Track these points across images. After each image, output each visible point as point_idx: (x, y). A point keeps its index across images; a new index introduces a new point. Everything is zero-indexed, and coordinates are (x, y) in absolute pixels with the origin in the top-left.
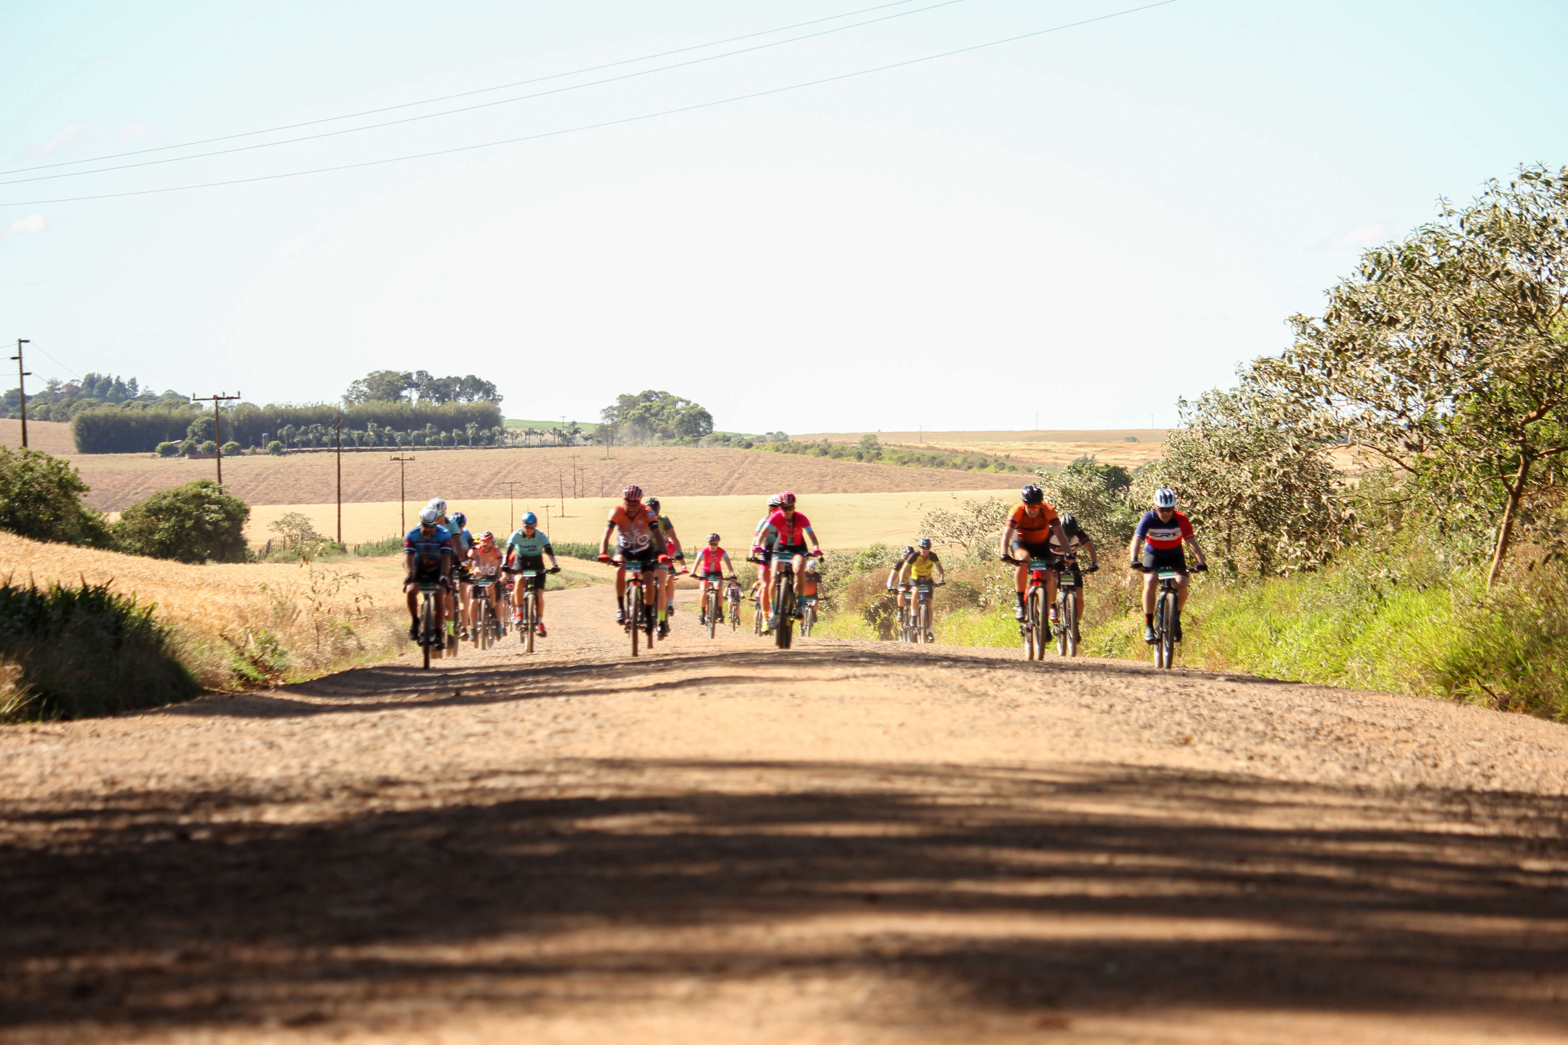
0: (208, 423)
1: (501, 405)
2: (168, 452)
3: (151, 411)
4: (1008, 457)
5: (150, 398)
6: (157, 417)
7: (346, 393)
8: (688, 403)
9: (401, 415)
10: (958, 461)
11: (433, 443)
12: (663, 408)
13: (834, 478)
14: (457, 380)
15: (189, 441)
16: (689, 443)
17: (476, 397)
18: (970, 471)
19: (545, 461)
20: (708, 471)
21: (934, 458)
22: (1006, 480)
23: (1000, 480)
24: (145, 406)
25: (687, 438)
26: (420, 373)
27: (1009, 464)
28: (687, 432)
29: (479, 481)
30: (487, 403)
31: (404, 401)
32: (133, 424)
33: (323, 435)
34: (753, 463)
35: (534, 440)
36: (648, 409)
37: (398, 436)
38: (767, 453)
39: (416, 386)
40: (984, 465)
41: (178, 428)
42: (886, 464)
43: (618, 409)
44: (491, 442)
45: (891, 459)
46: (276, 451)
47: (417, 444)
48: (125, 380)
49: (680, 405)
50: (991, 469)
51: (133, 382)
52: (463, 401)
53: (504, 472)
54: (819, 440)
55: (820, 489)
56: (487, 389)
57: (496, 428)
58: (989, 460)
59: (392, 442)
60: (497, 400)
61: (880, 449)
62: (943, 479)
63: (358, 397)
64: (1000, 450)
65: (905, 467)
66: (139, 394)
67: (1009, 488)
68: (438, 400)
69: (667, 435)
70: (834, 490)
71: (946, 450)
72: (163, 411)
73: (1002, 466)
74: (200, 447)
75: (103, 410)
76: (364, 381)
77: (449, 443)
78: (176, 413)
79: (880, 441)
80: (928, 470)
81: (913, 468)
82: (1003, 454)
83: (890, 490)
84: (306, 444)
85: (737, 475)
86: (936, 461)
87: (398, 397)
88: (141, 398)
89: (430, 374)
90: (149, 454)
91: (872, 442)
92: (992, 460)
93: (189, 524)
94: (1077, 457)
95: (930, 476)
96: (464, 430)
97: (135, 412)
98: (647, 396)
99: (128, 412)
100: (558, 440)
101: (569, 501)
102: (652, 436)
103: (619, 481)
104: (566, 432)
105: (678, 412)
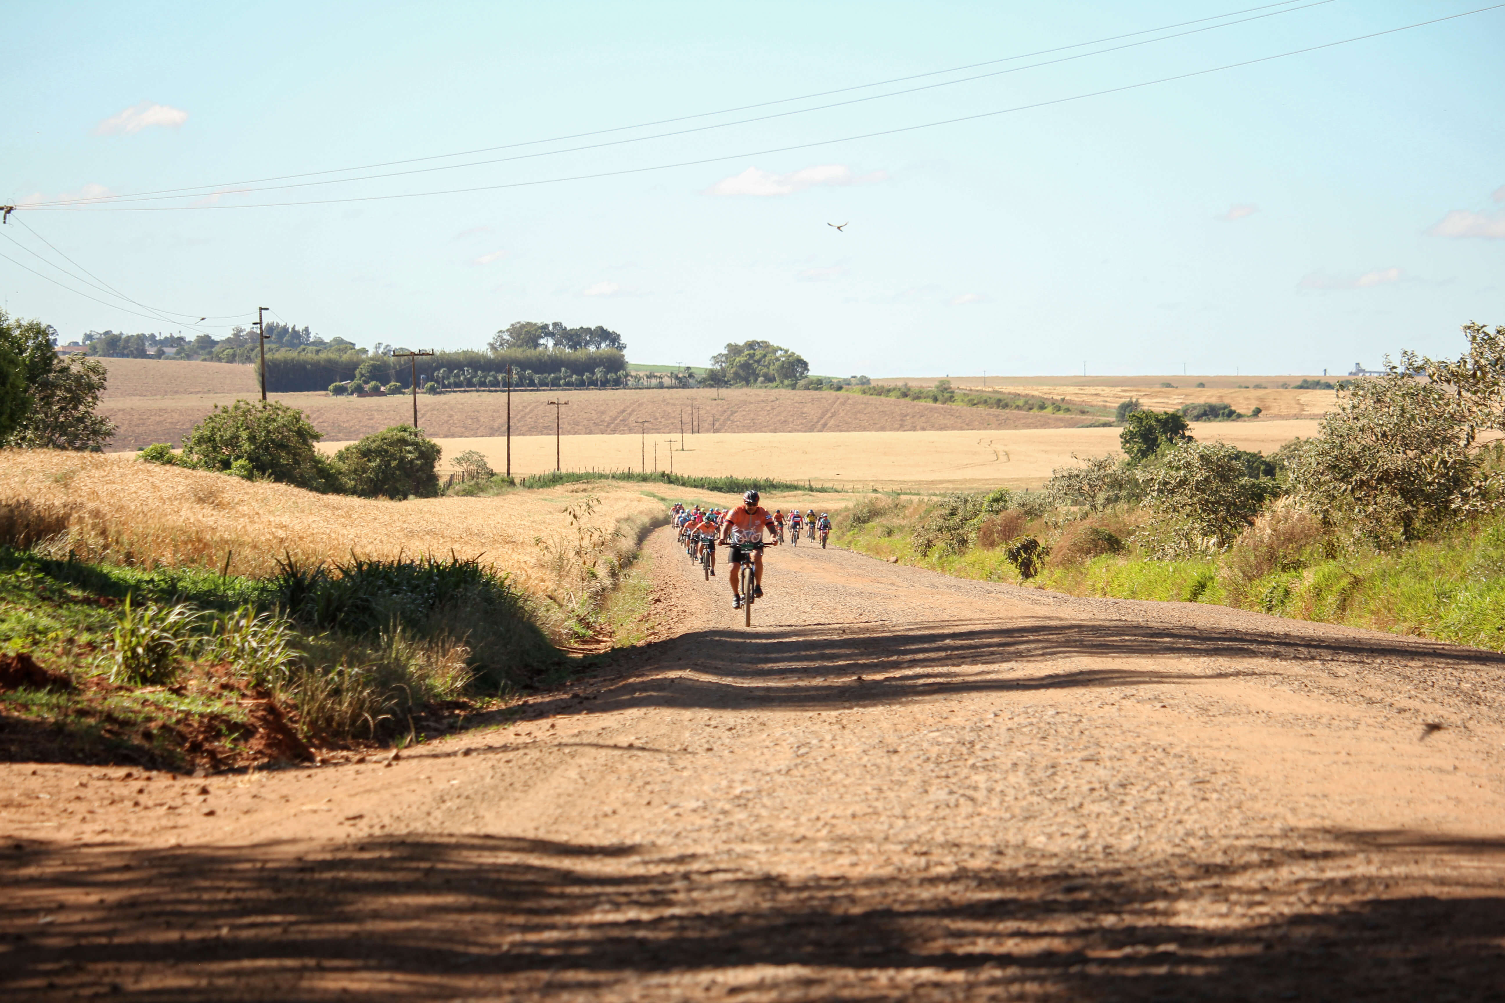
0: (374, 366)
1: (625, 352)
2: (339, 391)
3: (323, 356)
4: (1063, 400)
5: (319, 343)
6: (329, 361)
7: (492, 341)
8: (786, 352)
9: (540, 360)
10: (1021, 403)
11: (568, 384)
12: (765, 356)
13: (913, 417)
14: (588, 331)
15: (357, 381)
16: (787, 386)
17: (603, 345)
18: (1031, 412)
19: (664, 401)
20: (805, 410)
21: (999, 401)
22: (1061, 420)
23: (1057, 420)
24: (318, 352)
25: (786, 382)
26: (555, 325)
27: (1064, 406)
28: (786, 377)
29: (607, 418)
30: (615, 351)
31: (541, 349)
32: (309, 367)
33: (472, 377)
34: (843, 404)
35: (654, 382)
36: (751, 356)
37: (536, 378)
38: (855, 394)
39: (551, 335)
40: (1042, 407)
41: (348, 371)
42: (958, 406)
43: (726, 356)
44: (617, 384)
45: (962, 401)
46: (432, 391)
47: (553, 385)
48: (300, 328)
49: (779, 353)
50: (1050, 409)
51: (307, 330)
52: (592, 349)
53: (629, 411)
54: (900, 384)
55: (901, 427)
56: (613, 338)
57: (621, 373)
58: (1048, 403)
59: (532, 383)
60: (621, 348)
61: (953, 392)
62: (1007, 419)
63: (501, 345)
64: (1057, 393)
65: (974, 408)
66: (311, 340)
67: (1066, 427)
68: (570, 347)
69: (769, 379)
70: (914, 429)
71: (1009, 393)
72: (333, 356)
73: (1059, 409)
74: (367, 387)
75: (282, 354)
76: (508, 330)
77: (581, 385)
78: (345, 357)
79: (953, 385)
80: (995, 411)
81: (981, 408)
82: (1059, 398)
83: (962, 429)
84: (458, 385)
85: (829, 415)
86: (1002, 403)
87: (536, 345)
88: (314, 343)
89: (564, 325)
90: (323, 393)
91: (946, 386)
92: (1049, 403)
93: (394, 464)
94: (1123, 400)
95: (997, 416)
96: (593, 373)
97: (309, 355)
98: (751, 345)
99: (303, 356)
100: (675, 382)
101: (688, 436)
102: (756, 380)
103: (728, 419)
104: (681, 375)
105: (777, 359)
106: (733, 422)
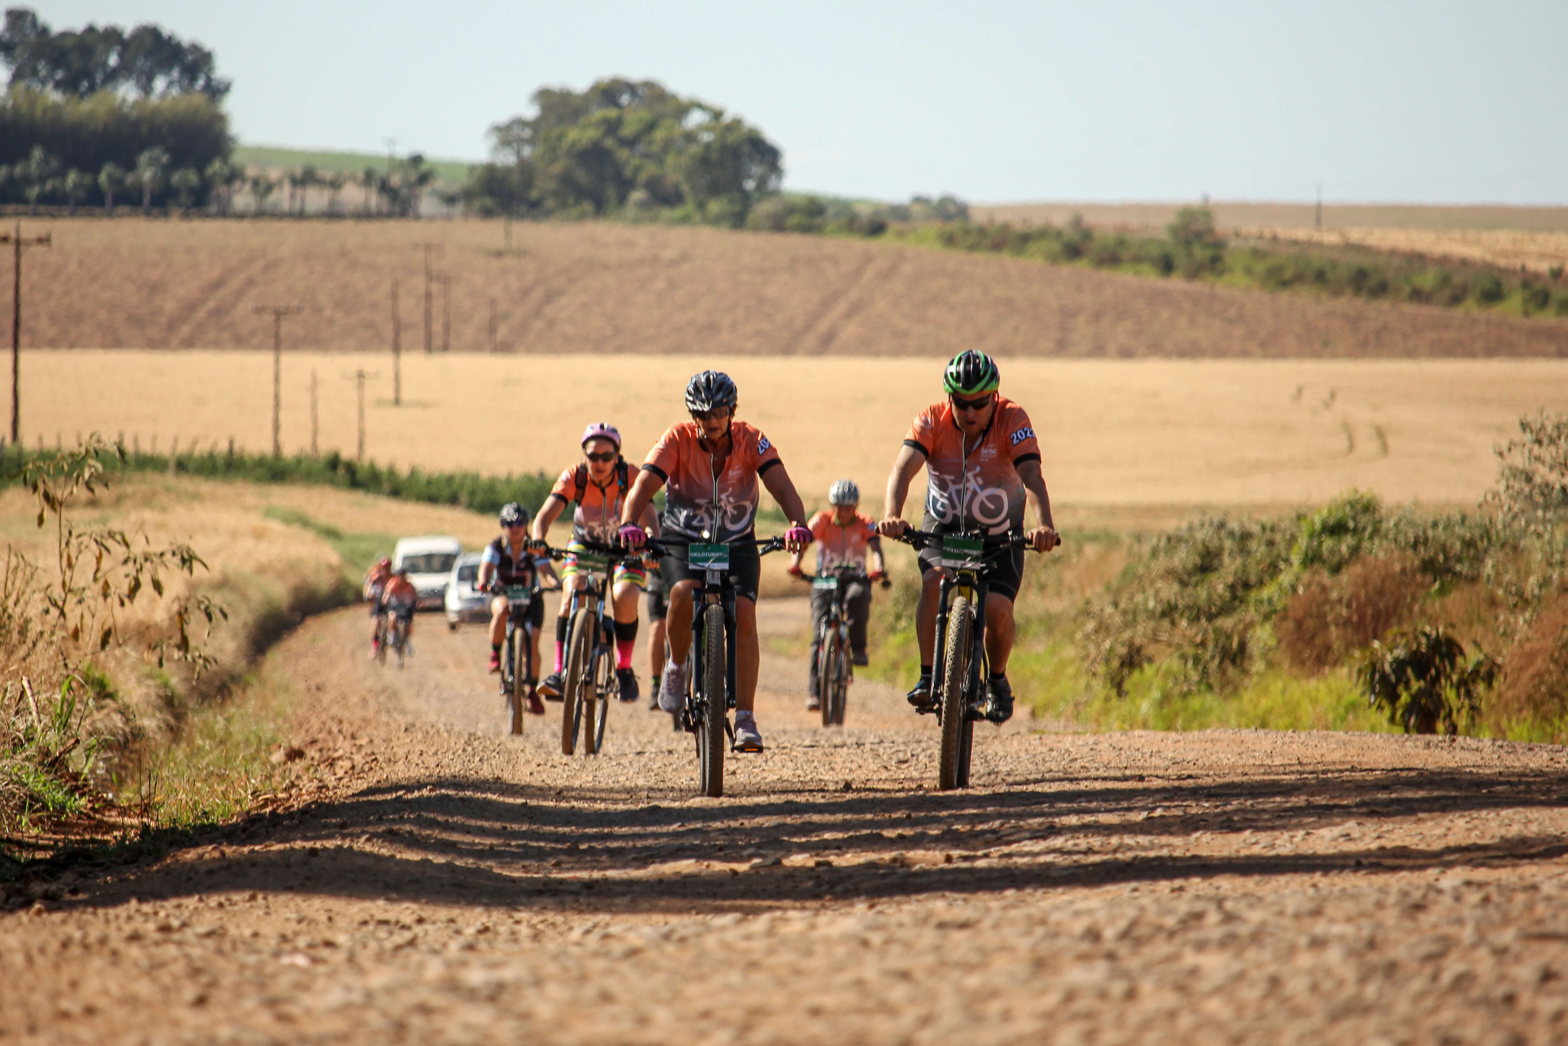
1: (227, 105)
4: (1558, 273)
8: (717, 115)
10: (1426, 280)
11: (52, 198)
12: (651, 126)
14: (112, 36)
16: (718, 218)
17: (160, 83)
18: (1458, 310)
19: (343, 255)
20: (770, 292)
21: (1362, 273)
22: (1549, 333)
23: (1537, 332)
25: (715, 206)
26: (16, 17)
27: (1561, 291)
28: (714, 190)
29: (170, 306)
30: (195, 101)
34: (886, 275)
35: (316, 198)
36: (612, 127)
38: (923, 248)
40: (1492, 295)
42: (1235, 287)
43: (535, 124)
44: (199, 202)
45: (1248, 271)
49: (695, 119)
50: (1510, 302)
52: (126, 92)
53: (236, 282)
54: (1060, 220)
55: (1061, 348)
56: (190, 62)
57: (215, 168)
58: (1508, 281)
60: (216, 91)
61: (1219, 245)
62: (1384, 327)
64: (1536, 254)
65: (1285, 295)
68: (60, 85)
69: (663, 196)
71: (1393, 252)
77: (92, 201)
79: (1222, 225)
80: (1347, 303)
81: (1305, 297)
82: (1544, 266)
83: (1244, 355)
85: (842, 306)
86: (1369, 280)
91: (1201, 225)
92: (1515, 281)
96: (130, 167)
98: (609, 93)
100: (375, 200)
101: (413, 361)
102: (622, 199)
103: (537, 313)
104: (396, 180)
105: (690, 137)
106: (551, 323)
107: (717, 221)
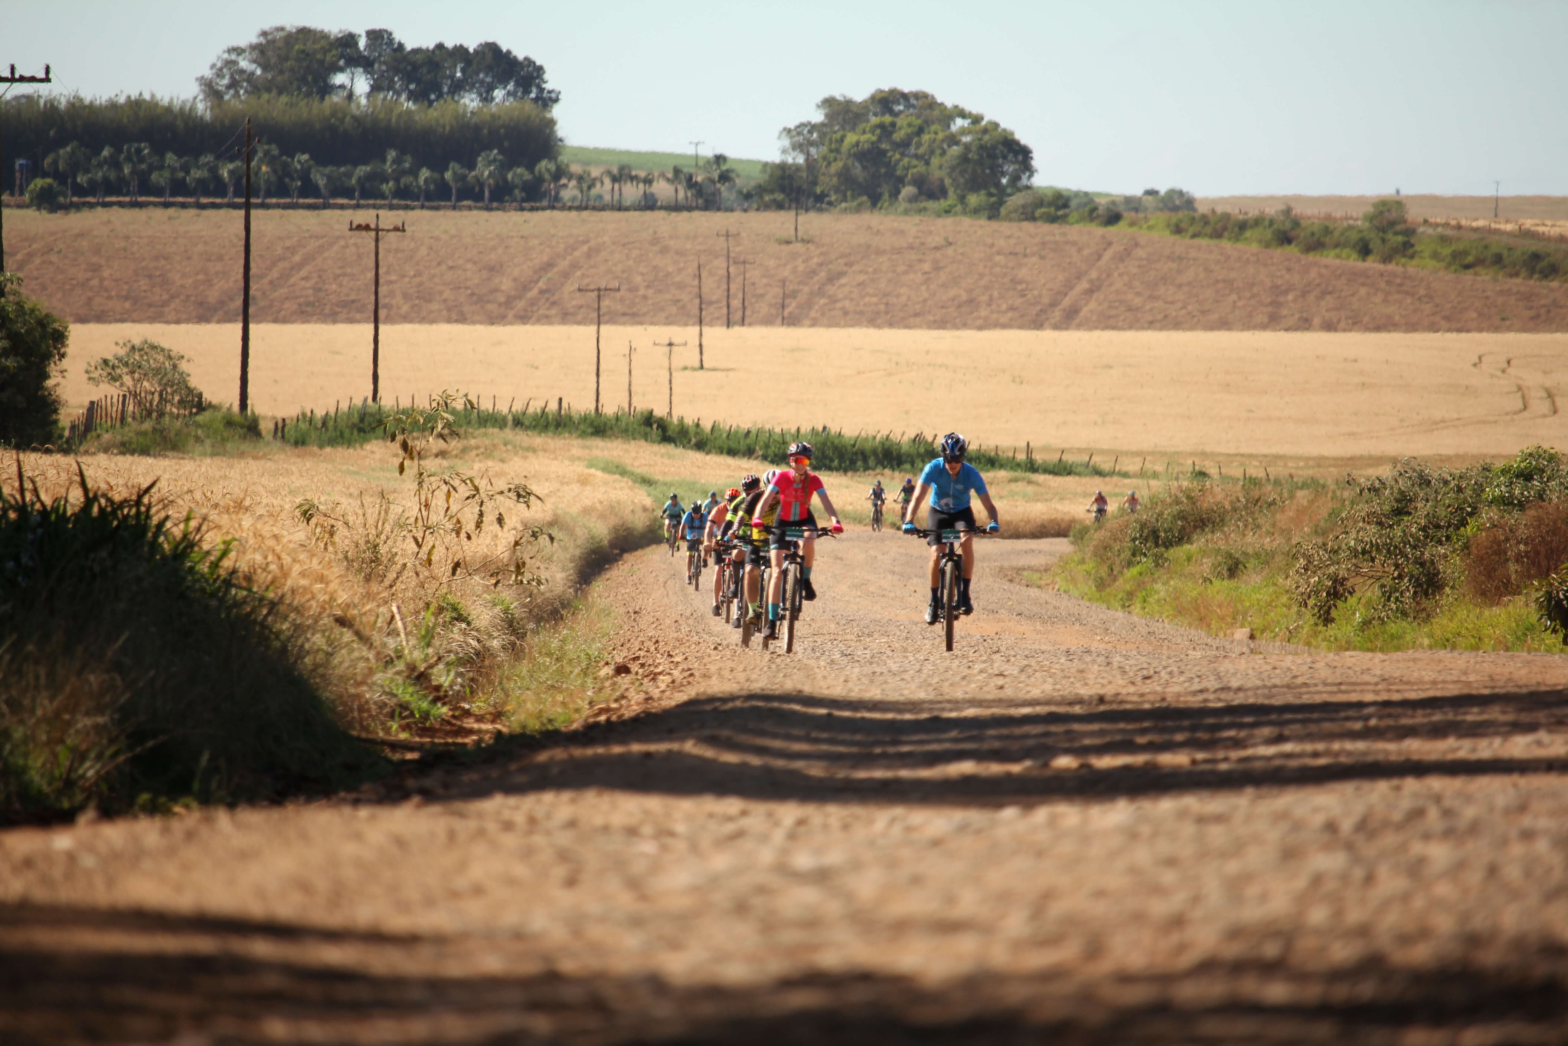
7: (208, 75)
8: (977, 119)
9: (333, 128)
11: (402, 194)
12: (920, 131)
13: (1304, 296)
14: (457, 52)
16: (977, 210)
17: (499, 93)
19: (655, 241)
20: (1021, 273)
21: (1535, 257)
25: (973, 199)
26: (375, 36)
28: (973, 186)
29: (506, 284)
30: (529, 108)
31: (336, 98)
33: (152, 168)
34: (1122, 258)
35: (632, 192)
36: (886, 131)
37: (323, 175)
38: (1154, 235)
39: (364, 62)
42: (1423, 268)
43: (821, 128)
44: (532, 195)
45: (1436, 255)
46: (48, 199)
47: (366, 194)
49: (959, 124)
52: (470, 101)
53: (563, 265)
54: (1273, 210)
55: (1272, 321)
56: (524, 75)
57: (545, 166)
59: (309, 188)
60: (547, 100)
61: (1410, 232)
63: (234, 85)
65: (1468, 276)
68: (413, 96)
69: (929, 190)
70: (1305, 325)
76: (251, 47)
77: (440, 195)
79: (1412, 214)
80: (1522, 283)
81: (1485, 278)
83: (1432, 327)
84: (116, 187)
85: (1083, 285)
86: (1540, 263)
87: (324, 88)
89: (396, 37)
91: (1394, 216)
95: (1527, 296)
96: (472, 166)
98: (886, 102)
100: (682, 194)
101: (715, 333)
102: (895, 194)
103: (821, 290)
104: (699, 177)
105: (953, 140)
106: (835, 298)
107: (976, 212)
